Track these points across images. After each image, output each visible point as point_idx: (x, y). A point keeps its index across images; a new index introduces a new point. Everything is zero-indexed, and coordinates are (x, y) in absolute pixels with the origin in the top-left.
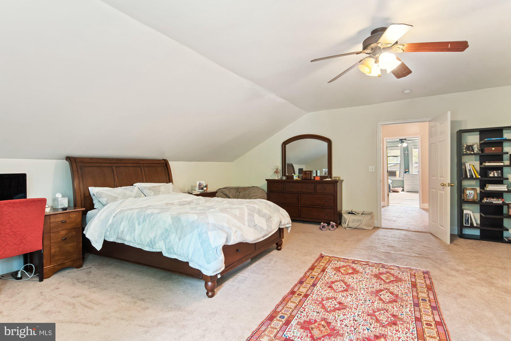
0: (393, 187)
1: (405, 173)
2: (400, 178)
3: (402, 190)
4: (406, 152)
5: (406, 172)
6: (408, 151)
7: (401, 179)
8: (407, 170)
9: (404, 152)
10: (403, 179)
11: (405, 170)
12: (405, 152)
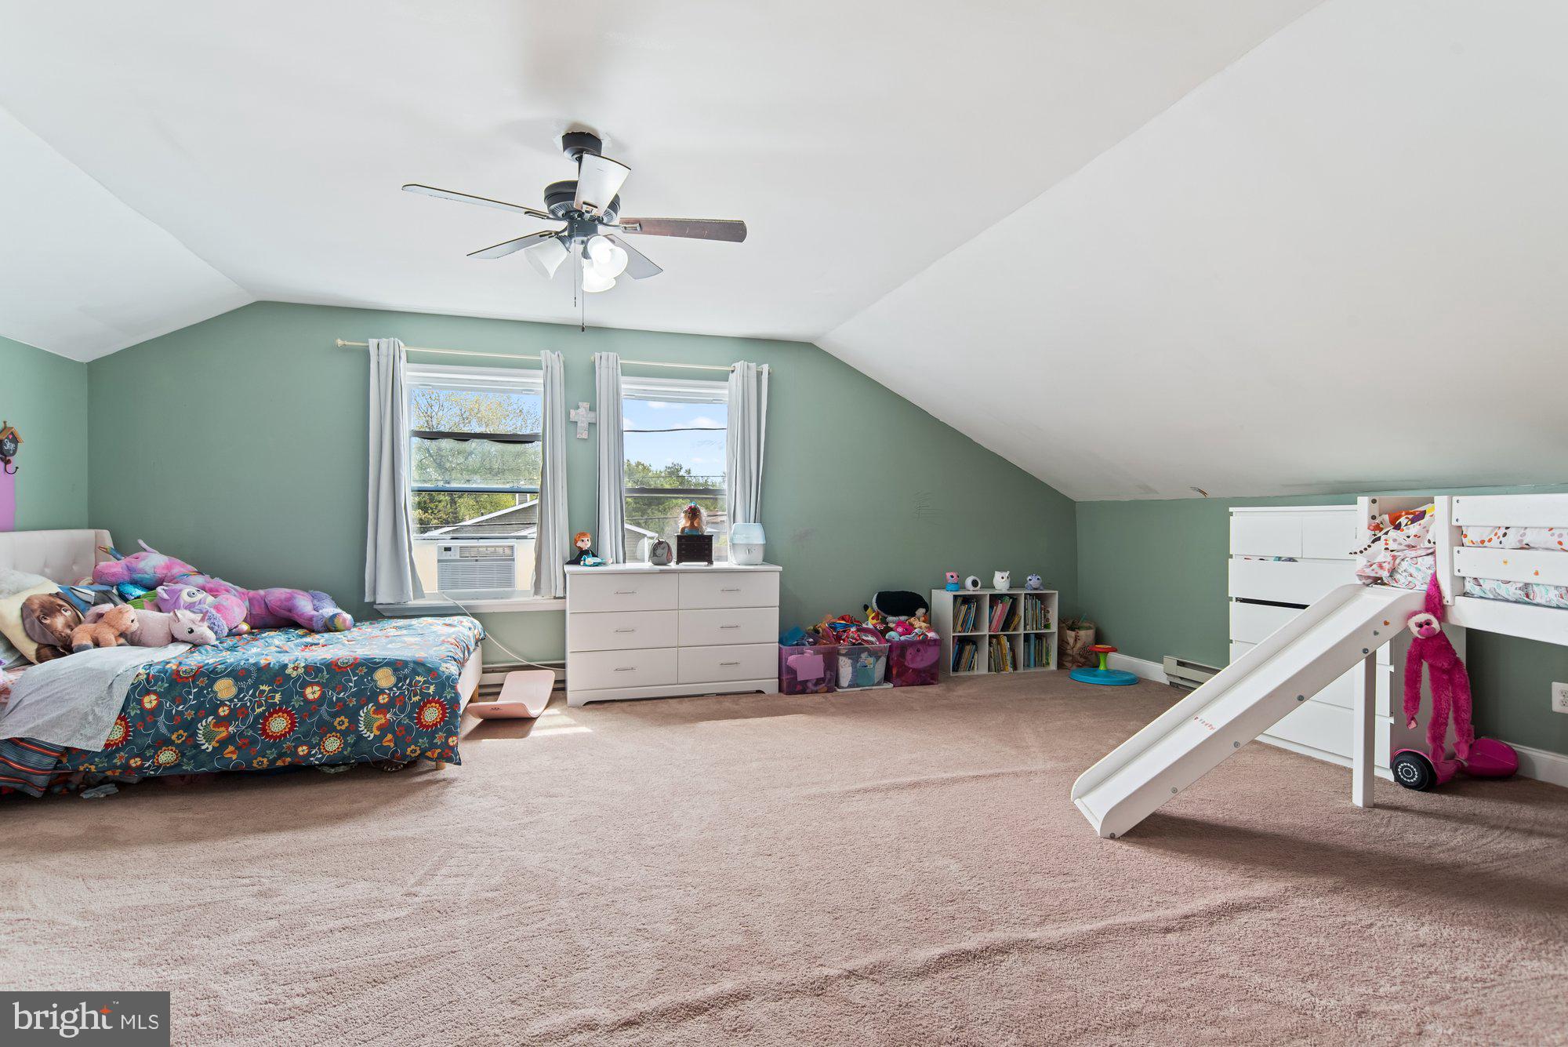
0: (493, 671)
1: (571, 563)
2: (538, 597)
3: (556, 682)
4: (581, 415)
5: (583, 553)
6: (592, 409)
7: (545, 603)
8: (586, 544)
9: (568, 414)
10: (556, 605)
11: (573, 542)
12: (573, 412)
